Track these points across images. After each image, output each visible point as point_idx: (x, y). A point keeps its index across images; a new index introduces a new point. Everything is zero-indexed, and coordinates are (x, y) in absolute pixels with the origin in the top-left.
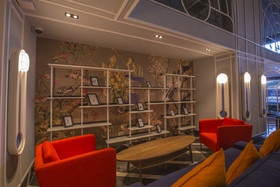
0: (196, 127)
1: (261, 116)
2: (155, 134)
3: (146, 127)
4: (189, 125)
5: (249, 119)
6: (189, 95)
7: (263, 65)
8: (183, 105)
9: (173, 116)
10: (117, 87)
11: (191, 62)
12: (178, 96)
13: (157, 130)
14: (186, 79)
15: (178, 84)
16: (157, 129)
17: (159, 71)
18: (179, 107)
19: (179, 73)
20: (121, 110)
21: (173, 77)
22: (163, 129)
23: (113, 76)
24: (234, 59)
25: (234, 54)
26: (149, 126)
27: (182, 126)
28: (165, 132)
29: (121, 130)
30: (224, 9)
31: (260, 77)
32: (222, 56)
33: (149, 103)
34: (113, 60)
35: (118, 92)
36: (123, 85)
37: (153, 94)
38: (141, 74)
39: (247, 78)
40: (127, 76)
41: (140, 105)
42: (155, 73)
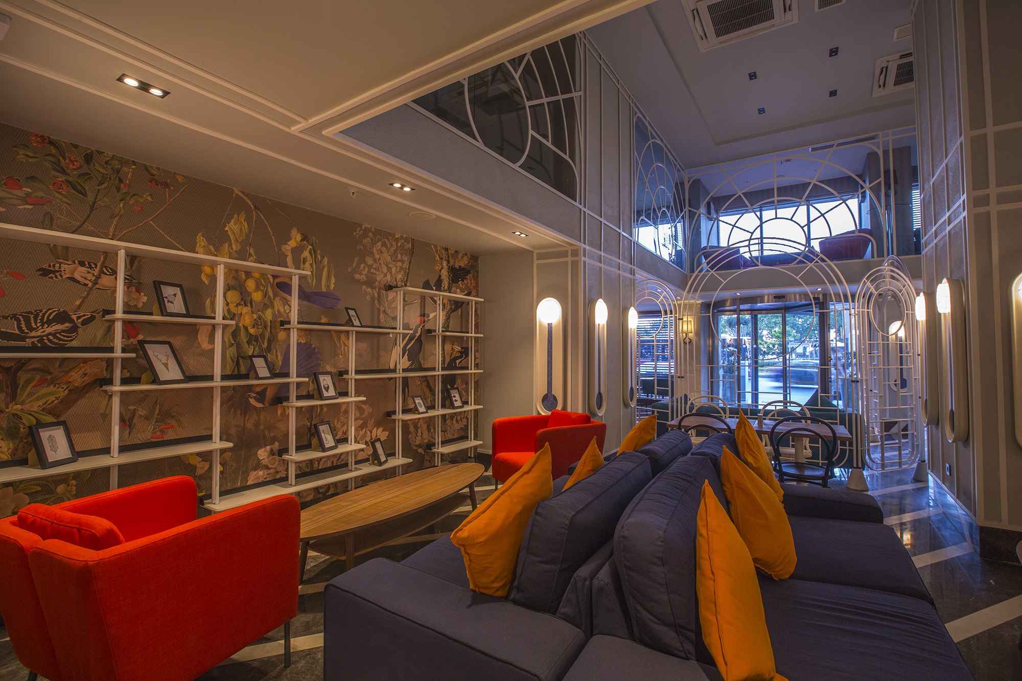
0: (482, 443)
1: (626, 405)
2: (367, 469)
3: (343, 449)
4: (464, 438)
5: (601, 413)
6: (465, 352)
7: (633, 283)
8: (449, 381)
9: (423, 413)
10: (247, 320)
11: (474, 258)
12: (436, 355)
13: (375, 458)
14: (458, 305)
15: (438, 317)
16: (375, 455)
17: (384, 278)
18: (438, 388)
19: (438, 285)
20: (261, 396)
21: (423, 298)
22: (391, 454)
23: (236, 283)
24: (575, 264)
25: (575, 253)
26: (351, 447)
27: (444, 443)
28: (399, 461)
29: (258, 466)
30: (558, 141)
31: (626, 310)
32: (550, 253)
33: (352, 376)
34: (235, 227)
35: (252, 339)
36: (268, 315)
37: (364, 346)
38: (329, 283)
39: (601, 313)
40: (284, 287)
41: (326, 380)
42: (370, 283)
